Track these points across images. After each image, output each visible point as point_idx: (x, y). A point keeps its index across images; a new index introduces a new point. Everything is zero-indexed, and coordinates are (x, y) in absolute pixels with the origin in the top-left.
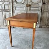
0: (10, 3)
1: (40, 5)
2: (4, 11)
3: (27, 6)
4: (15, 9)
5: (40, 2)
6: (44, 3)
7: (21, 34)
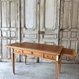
0: (17, 29)
1: (57, 31)
2: (9, 39)
3: (39, 34)
4: (24, 37)
5: (56, 29)
6: (61, 30)
7: (28, 73)
